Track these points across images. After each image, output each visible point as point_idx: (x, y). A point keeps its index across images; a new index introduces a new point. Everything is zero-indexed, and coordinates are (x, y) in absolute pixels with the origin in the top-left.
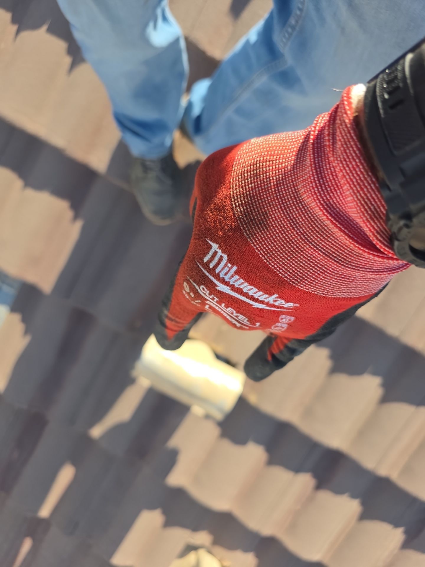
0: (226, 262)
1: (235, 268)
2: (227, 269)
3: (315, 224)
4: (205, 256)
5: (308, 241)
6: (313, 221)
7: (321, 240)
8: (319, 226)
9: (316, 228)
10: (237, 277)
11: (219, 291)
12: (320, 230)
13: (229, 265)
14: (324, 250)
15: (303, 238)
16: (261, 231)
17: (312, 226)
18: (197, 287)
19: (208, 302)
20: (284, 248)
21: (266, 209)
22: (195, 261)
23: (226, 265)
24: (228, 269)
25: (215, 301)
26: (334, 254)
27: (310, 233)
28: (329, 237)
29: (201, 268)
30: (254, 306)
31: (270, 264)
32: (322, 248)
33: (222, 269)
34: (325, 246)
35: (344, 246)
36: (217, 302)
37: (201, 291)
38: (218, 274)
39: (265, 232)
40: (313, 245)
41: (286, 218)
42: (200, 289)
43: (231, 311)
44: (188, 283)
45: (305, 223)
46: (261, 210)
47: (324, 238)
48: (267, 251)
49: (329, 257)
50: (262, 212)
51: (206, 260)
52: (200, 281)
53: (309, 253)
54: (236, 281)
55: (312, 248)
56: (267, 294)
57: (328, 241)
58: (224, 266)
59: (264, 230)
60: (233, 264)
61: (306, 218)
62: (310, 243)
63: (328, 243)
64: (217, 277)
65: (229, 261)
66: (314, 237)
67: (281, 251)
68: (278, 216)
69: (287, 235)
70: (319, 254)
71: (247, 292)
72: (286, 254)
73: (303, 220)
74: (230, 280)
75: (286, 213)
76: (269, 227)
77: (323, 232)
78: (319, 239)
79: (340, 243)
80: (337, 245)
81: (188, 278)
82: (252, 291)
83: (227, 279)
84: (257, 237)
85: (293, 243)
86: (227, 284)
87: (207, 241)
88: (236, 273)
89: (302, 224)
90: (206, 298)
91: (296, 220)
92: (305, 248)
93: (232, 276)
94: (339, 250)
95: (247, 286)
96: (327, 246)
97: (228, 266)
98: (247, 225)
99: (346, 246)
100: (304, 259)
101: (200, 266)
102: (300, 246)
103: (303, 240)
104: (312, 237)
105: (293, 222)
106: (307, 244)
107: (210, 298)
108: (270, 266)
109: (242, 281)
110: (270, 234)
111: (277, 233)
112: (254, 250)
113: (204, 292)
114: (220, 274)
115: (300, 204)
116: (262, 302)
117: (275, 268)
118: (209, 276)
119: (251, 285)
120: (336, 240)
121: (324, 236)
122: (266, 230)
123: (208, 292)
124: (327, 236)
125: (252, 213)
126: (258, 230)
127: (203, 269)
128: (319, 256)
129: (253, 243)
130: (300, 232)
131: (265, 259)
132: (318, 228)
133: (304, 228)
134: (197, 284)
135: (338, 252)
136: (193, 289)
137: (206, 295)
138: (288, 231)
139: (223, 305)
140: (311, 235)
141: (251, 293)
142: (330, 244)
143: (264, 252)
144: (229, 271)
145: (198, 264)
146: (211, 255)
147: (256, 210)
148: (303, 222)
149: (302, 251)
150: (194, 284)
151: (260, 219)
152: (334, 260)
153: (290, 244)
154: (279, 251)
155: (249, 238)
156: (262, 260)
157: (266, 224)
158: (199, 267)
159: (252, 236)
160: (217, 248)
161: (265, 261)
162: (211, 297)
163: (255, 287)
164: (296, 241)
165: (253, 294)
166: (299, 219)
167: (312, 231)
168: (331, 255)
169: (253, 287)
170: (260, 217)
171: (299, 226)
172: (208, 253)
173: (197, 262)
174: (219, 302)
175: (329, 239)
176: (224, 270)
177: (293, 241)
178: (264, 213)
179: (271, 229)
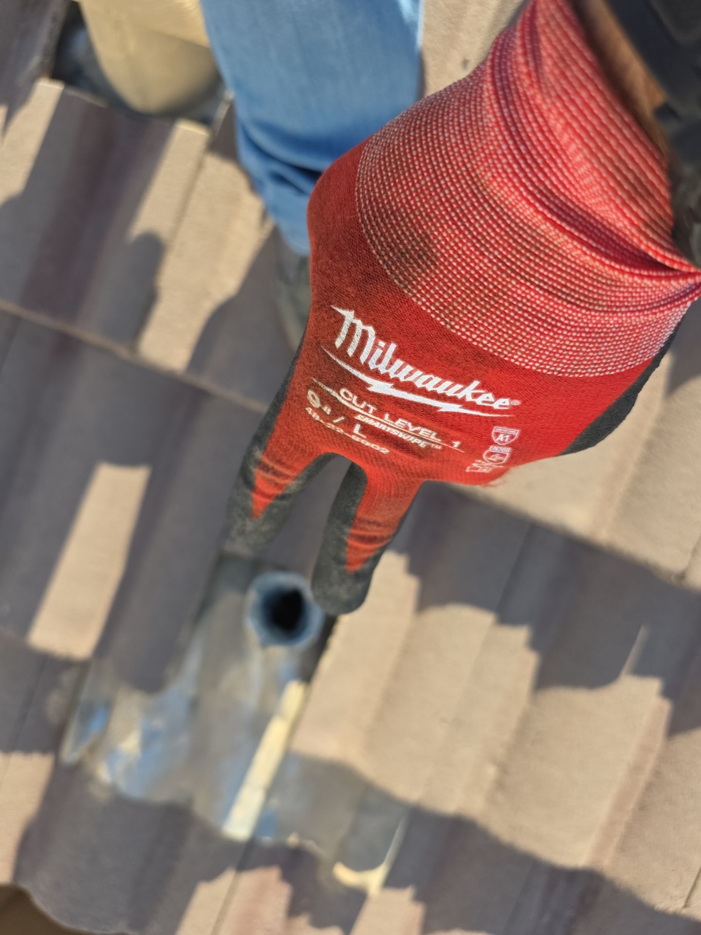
0: (374, 339)
1: (393, 347)
2: (379, 352)
3: (520, 236)
4: (337, 337)
5: (513, 271)
6: (515, 232)
7: (537, 264)
8: (529, 239)
9: (524, 244)
10: (399, 363)
11: (373, 393)
12: (532, 245)
13: (382, 344)
14: (545, 283)
15: (504, 268)
16: (424, 271)
17: (515, 241)
18: (334, 394)
19: (359, 417)
20: (472, 292)
21: (425, 227)
22: (321, 349)
23: (376, 345)
24: (382, 351)
25: (371, 411)
26: (564, 290)
27: (514, 256)
28: (552, 257)
29: (335, 359)
30: (441, 410)
31: (452, 327)
32: (540, 281)
33: (371, 355)
34: (547, 277)
35: (582, 270)
36: (374, 413)
37: (343, 398)
38: (366, 364)
39: (431, 271)
40: (522, 277)
41: (465, 236)
42: (340, 395)
43: (404, 425)
44: (315, 391)
45: (502, 238)
46: (417, 232)
47: (542, 259)
48: (441, 304)
49: (556, 295)
50: (419, 235)
51: (338, 343)
52: (338, 381)
53: (519, 295)
54: (400, 370)
55: (522, 284)
56: (460, 382)
57: (551, 265)
58: (373, 347)
59: (428, 267)
60: (388, 341)
61: (502, 229)
62: (517, 274)
63: (550, 269)
64: (365, 369)
65: (380, 336)
66: (522, 262)
67: (468, 300)
68: (449, 236)
69: (472, 268)
70: (537, 293)
71: (423, 386)
72: (478, 303)
73: (497, 234)
74: (388, 371)
75: (462, 228)
76: (438, 259)
77: (538, 249)
78: (532, 265)
79: (573, 266)
80: (569, 270)
81: (315, 380)
82: (432, 383)
83: (382, 370)
84: (419, 283)
85: (486, 279)
86: (385, 378)
87: (333, 310)
88: (397, 355)
89: (497, 242)
90: (354, 411)
91: (484, 237)
92: (510, 286)
93: (391, 363)
94: (573, 280)
95: (420, 376)
96: (551, 275)
97: (380, 347)
98: (396, 265)
99: (586, 269)
100: (511, 308)
101: (331, 356)
102: (499, 283)
103: (503, 271)
104: (519, 263)
105: (479, 241)
106: (512, 278)
107: (362, 409)
108: (454, 331)
109: (409, 368)
110: (442, 272)
111: (454, 267)
112: (419, 308)
113: (349, 399)
114: (370, 363)
115: (486, 205)
116: (453, 400)
117: (463, 334)
118: (351, 371)
119: (427, 373)
120: (565, 261)
121: (542, 256)
122: (432, 267)
123: (355, 398)
124: (546, 254)
125: (402, 242)
126: (419, 270)
127: (338, 361)
128: (537, 297)
129: (415, 295)
130: (495, 257)
131: (442, 319)
132: (528, 242)
133: (501, 249)
134: (333, 389)
135: (572, 283)
136: (326, 399)
137: (354, 405)
138: (472, 261)
139: (387, 416)
140: (517, 259)
141: (430, 387)
142: (555, 270)
143: (437, 308)
144: (383, 354)
145: (328, 352)
146: (346, 333)
147: (408, 233)
148: (498, 238)
149: (505, 293)
150: (328, 389)
151: (417, 248)
152: (566, 300)
153: (482, 284)
154: (464, 300)
155: (406, 287)
156: (438, 323)
157: (430, 255)
158: (329, 358)
159: (410, 283)
160: (353, 317)
161: (443, 323)
162: (363, 406)
163: (436, 375)
164: (490, 276)
165: (434, 387)
166: (489, 234)
167: (518, 252)
168: (560, 291)
169: (432, 376)
170: (417, 245)
171: (492, 245)
172: (339, 331)
173: (325, 350)
174: (379, 413)
175: (552, 261)
176: (374, 355)
177: (486, 276)
178: (423, 236)
179: (442, 263)
